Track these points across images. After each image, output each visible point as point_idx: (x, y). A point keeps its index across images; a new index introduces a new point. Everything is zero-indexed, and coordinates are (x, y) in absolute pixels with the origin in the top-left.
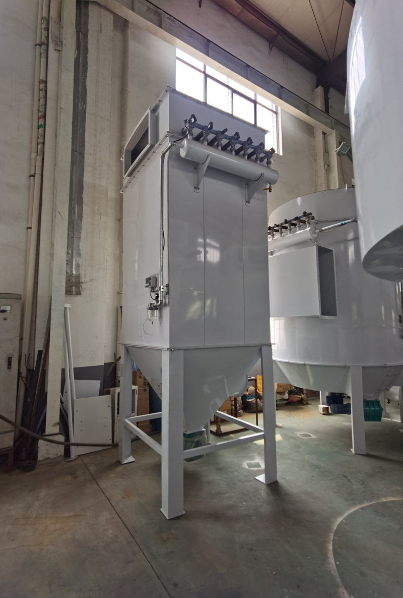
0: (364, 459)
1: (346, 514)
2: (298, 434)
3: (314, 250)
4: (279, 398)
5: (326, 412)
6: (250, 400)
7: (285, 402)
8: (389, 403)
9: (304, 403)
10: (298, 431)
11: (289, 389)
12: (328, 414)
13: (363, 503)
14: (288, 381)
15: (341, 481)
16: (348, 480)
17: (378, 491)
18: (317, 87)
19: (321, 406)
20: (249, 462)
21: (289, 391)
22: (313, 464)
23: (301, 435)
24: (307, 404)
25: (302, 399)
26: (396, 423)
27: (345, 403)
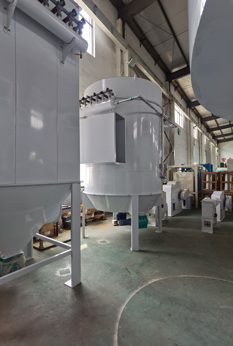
0: (138, 254)
1: (128, 301)
2: (99, 241)
3: (112, 116)
4: (88, 218)
5: (116, 224)
6: (68, 221)
7: (92, 220)
8: (150, 215)
9: (104, 219)
10: (99, 239)
11: (95, 211)
12: (117, 225)
13: (138, 288)
14: (94, 207)
15: (124, 273)
16: (129, 271)
17: (146, 276)
18: (118, 19)
19: (114, 221)
20: (61, 269)
21: (95, 212)
22: (107, 263)
23: (100, 242)
24: (106, 219)
25: (102, 216)
26: (153, 227)
27: (127, 218)
